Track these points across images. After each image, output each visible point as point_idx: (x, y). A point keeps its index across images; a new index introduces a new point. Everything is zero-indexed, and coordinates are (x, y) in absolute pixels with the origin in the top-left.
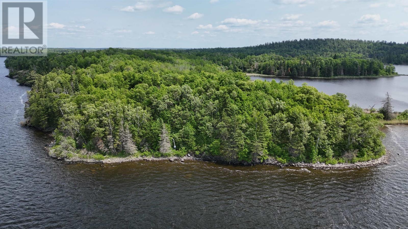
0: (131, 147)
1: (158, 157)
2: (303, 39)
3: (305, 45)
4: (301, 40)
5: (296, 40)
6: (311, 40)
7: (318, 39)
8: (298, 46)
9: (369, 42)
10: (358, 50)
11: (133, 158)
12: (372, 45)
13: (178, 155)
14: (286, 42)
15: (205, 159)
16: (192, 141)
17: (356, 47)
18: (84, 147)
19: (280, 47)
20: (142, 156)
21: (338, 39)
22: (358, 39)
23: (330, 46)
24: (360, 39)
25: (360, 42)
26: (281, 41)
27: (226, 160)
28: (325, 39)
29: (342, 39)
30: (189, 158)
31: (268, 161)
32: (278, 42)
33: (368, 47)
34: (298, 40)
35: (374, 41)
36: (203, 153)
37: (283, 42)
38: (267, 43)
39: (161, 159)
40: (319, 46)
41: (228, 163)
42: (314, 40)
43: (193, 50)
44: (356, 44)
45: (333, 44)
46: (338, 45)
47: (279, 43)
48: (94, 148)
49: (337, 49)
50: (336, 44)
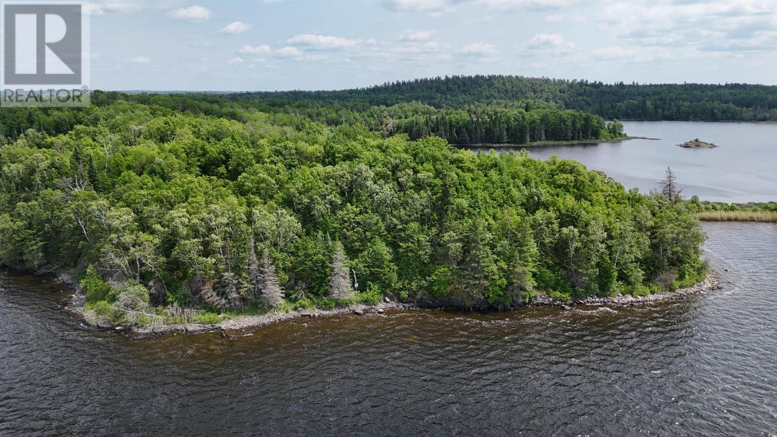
0: (274, 291)
1: (330, 309)
2: (450, 76)
3: (456, 86)
4: (447, 77)
5: (439, 78)
6: (464, 78)
7: (477, 77)
8: (444, 88)
9: (561, 82)
10: (546, 96)
11: (281, 315)
12: (567, 87)
13: (366, 302)
14: (421, 80)
15: (422, 305)
16: (391, 272)
17: (541, 91)
18: (170, 299)
19: (412, 90)
20: (296, 309)
21: (510, 77)
22: (543, 77)
23: (498, 89)
24: (546, 77)
25: (547, 81)
26: (412, 80)
27: (463, 304)
28: (488, 76)
29: (517, 77)
30: (390, 305)
31: (536, 300)
32: (406, 81)
33: (560, 91)
34: (443, 78)
35: (568, 80)
36: (415, 293)
37: (416, 81)
38: (387, 83)
39: (335, 311)
40: (479, 89)
41: (469, 308)
42: (470, 78)
43: (245, 94)
44: (541, 85)
45: (504, 84)
46: (512, 87)
47: (409, 82)
48: (193, 301)
49: (510, 94)
50: (508, 86)
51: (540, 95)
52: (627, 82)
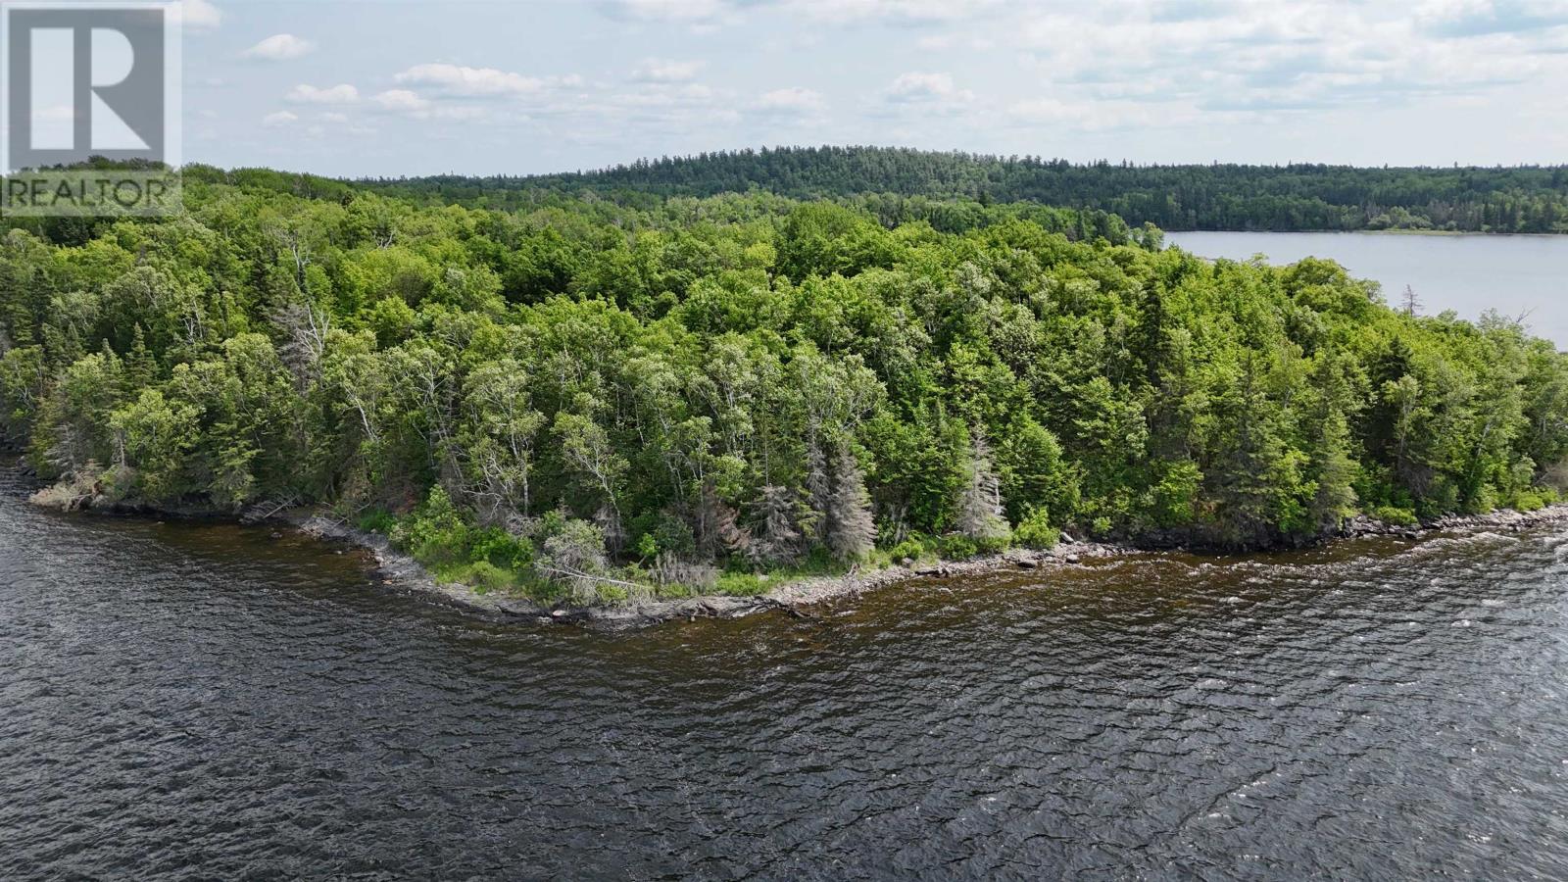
1: (967, 558)
2: (772, 148)
3: (787, 168)
4: (764, 149)
5: (750, 152)
6: (800, 152)
7: (826, 149)
8: (762, 171)
9: (991, 161)
10: (965, 188)
12: (1002, 171)
14: (713, 156)
17: (955, 178)
19: (696, 174)
20: (897, 560)
21: (891, 151)
23: (871, 174)
24: (959, 151)
25: (963, 158)
26: (695, 155)
29: (905, 151)
30: (1074, 548)
32: (683, 157)
33: (990, 177)
34: (758, 152)
35: (1002, 157)
37: (703, 157)
38: (642, 160)
39: (979, 564)
40: (834, 173)
42: (812, 151)
44: (953, 167)
45: (880, 164)
46: (899, 170)
49: (896, 184)
50: (890, 166)
51: (954, 185)
52: (1114, 162)
